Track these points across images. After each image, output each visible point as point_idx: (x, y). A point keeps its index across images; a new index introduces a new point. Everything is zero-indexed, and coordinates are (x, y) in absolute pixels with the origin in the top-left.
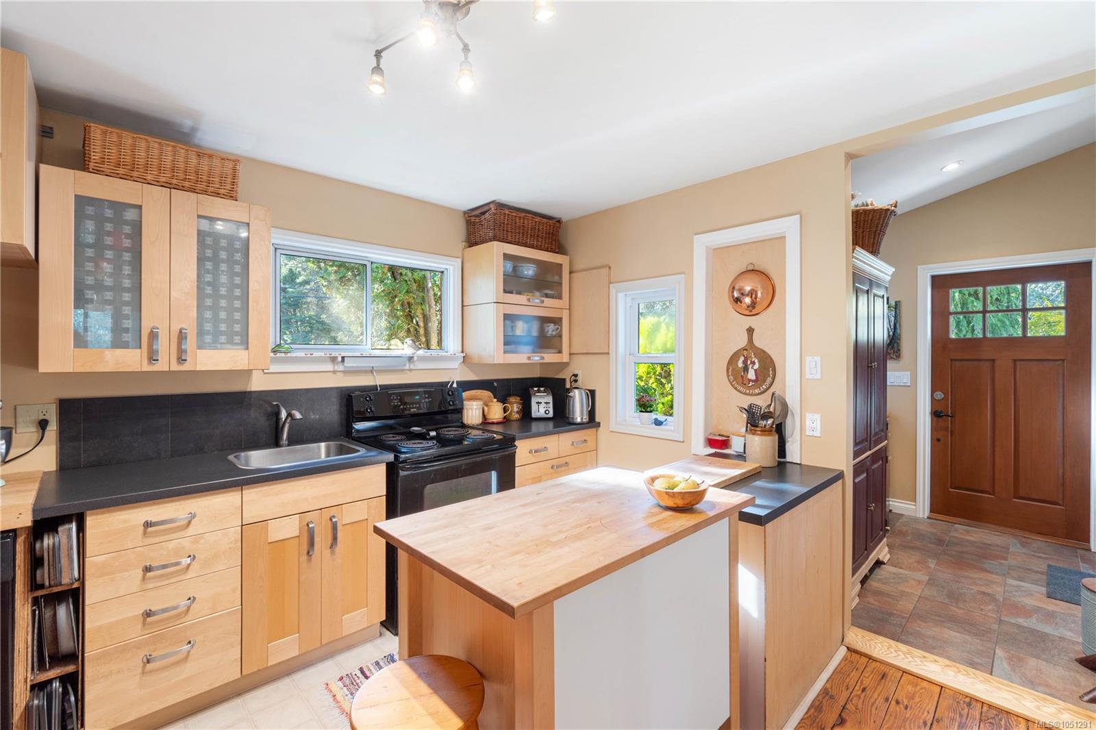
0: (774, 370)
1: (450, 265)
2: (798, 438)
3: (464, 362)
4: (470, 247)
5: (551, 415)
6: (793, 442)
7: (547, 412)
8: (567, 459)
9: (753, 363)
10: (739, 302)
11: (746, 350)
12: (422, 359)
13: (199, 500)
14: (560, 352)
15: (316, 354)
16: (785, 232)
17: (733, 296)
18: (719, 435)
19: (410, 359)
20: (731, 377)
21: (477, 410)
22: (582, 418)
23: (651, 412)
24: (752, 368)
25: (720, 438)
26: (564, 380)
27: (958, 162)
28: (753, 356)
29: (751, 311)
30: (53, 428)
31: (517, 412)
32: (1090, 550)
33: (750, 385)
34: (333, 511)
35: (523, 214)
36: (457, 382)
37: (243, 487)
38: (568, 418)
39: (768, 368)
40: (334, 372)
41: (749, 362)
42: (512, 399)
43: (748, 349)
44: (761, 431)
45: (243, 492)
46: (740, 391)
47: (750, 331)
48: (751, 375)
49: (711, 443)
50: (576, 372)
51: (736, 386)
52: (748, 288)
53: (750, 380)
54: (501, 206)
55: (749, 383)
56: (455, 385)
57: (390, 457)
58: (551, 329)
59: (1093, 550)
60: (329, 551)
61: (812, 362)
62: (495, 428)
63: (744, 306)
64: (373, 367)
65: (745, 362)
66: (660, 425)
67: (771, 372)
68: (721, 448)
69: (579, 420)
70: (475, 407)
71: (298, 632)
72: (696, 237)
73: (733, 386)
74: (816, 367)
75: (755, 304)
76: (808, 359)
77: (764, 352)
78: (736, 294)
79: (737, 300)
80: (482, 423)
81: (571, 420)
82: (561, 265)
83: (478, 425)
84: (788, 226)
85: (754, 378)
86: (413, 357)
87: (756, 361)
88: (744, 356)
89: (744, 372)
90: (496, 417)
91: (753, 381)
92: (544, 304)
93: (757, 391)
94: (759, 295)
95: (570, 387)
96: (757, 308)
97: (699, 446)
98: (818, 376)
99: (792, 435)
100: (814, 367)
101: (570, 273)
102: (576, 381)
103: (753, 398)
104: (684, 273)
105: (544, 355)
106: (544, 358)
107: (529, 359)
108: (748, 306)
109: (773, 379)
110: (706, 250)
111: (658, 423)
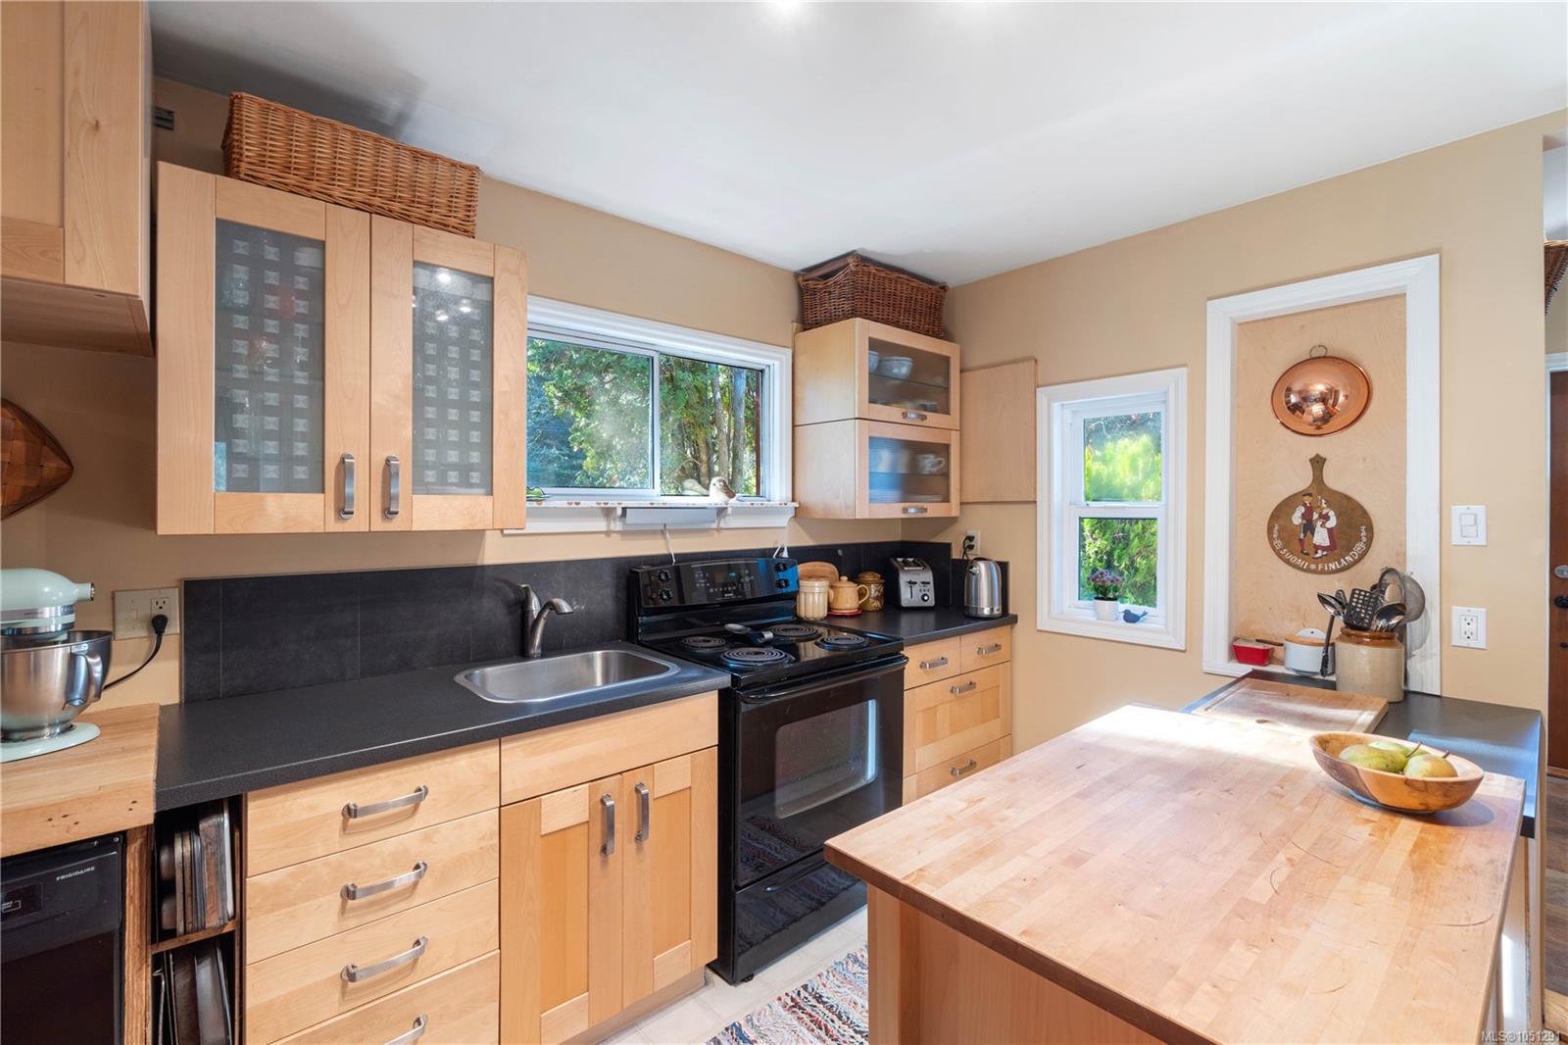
0: (1370, 529)
1: (776, 359)
2: (1436, 650)
3: (795, 517)
4: (805, 330)
5: (931, 602)
6: (1424, 658)
7: (926, 598)
8: (972, 677)
9: (1326, 518)
10: (1298, 412)
11: (1310, 495)
12: (740, 512)
13: (431, 763)
14: (946, 499)
15: (584, 504)
16: (1406, 286)
17: (1288, 402)
18: (1257, 641)
19: (721, 511)
20: (1278, 543)
21: (821, 595)
22: (992, 609)
23: (1115, 599)
24: (1322, 526)
25: (1261, 646)
26: (948, 546)
28: (1325, 506)
29: (1319, 428)
30: (174, 629)
31: (877, 598)
33: (1318, 556)
34: (640, 776)
35: (896, 275)
36: (788, 548)
37: (503, 739)
38: (968, 608)
39: (1355, 525)
40: (608, 533)
41: (1316, 516)
42: (869, 577)
43: (1314, 492)
44: (1371, 637)
45: (502, 748)
46: (1295, 566)
47: (1318, 463)
48: (1321, 537)
49: (1239, 653)
50: (971, 534)
51: (1288, 556)
52: (1319, 388)
53: (1317, 548)
54: (863, 260)
55: (1316, 553)
56: (785, 554)
57: (724, 680)
58: (929, 463)
60: (634, 845)
61: (1470, 516)
62: (845, 623)
63: (1311, 419)
64: (665, 525)
65: (1307, 515)
66: (1134, 622)
67: (1363, 534)
68: (1262, 663)
69: (986, 611)
70: (817, 590)
71: (588, 991)
72: (1209, 302)
73: (1280, 557)
74: (1476, 523)
75: (1331, 416)
76: (1457, 510)
77: (1348, 498)
78: (1294, 399)
79: (1295, 409)
80: (828, 615)
81: (973, 613)
82: (947, 359)
83: (822, 619)
84: (1414, 276)
85: (1326, 543)
86: (726, 508)
87: (1331, 514)
88: (1305, 505)
89: (1305, 533)
90: (848, 606)
91: (1324, 548)
92: (925, 423)
93: (1332, 566)
94: (1341, 399)
95: (965, 558)
96: (1334, 423)
97: (1217, 658)
98: (1481, 541)
99: (1423, 642)
100: (1470, 523)
101: (962, 371)
102: (971, 547)
103: (1325, 577)
104: (1185, 365)
105: (925, 505)
106: (926, 510)
107: (905, 510)
108: (1316, 419)
109: (1368, 544)
110: (1236, 323)
111: (1130, 618)
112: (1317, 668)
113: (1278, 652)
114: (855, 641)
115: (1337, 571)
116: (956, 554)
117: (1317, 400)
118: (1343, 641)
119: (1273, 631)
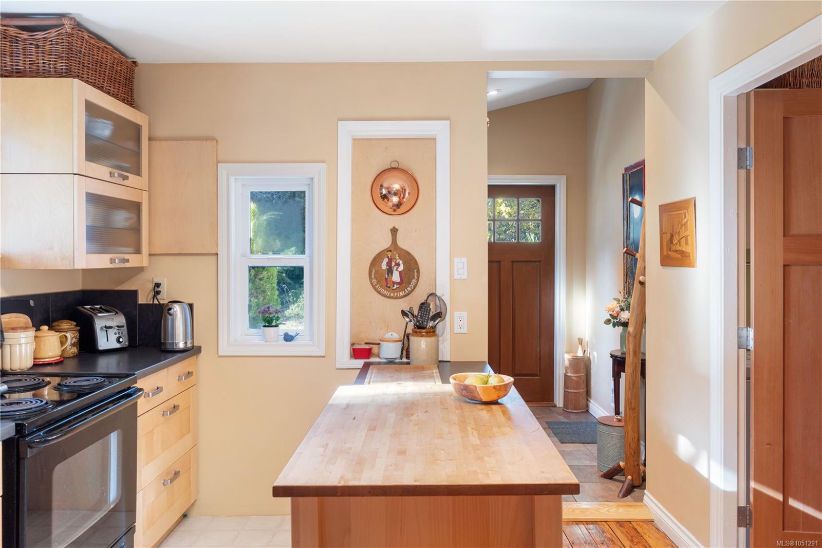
0: (418, 272)
2: (449, 336)
6: (443, 341)
7: (121, 340)
8: (175, 402)
9: (398, 265)
10: (385, 200)
11: (390, 251)
14: (138, 251)
16: (436, 135)
17: (381, 193)
18: (366, 343)
20: (374, 281)
21: (27, 346)
22: (186, 343)
23: (277, 326)
24: (397, 270)
25: (367, 347)
26: (134, 293)
27: (498, 90)
28: (397, 258)
29: (395, 211)
31: (73, 345)
32: (556, 406)
33: (394, 288)
38: (165, 344)
39: (412, 269)
41: (393, 264)
42: (65, 325)
43: (392, 249)
44: (426, 333)
46: (384, 295)
47: (394, 231)
48: (396, 277)
49: (357, 353)
50: (157, 280)
51: (379, 289)
52: (396, 187)
53: (394, 283)
55: (394, 286)
57: (9, 428)
59: (558, 406)
61: (461, 264)
62: (48, 370)
63: (390, 204)
65: (389, 264)
66: (291, 341)
67: (416, 274)
68: (368, 357)
69: (181, 345)
70: (23, 341)
72: (339, 123)
73: (376, 289)
74: (463, 268)
75: (401, 204)
76: (456, 260)
77: (409, 253)
78: (384, 192)
79: (384, 197)
80: (35, 364)
81: (169, 347)
82: (138, 127)
84: (439, 130)
85: (398, 280)
87: (401, 262)
88: (388, 257)
89: (388, 274)
90: (50, 354)
91: (397, 283)
92: (126, 182)
93: (401, 294)
94: (407, 194)
95: (156, 302)
96: (403, 208)
97: (343, 357)
98: (465, 277)
99: (443, 333)
100: (462, 267)
101: (150, 139)
102: (158, 293)
103: (398, 300)
104: (323, 162)
105: (126, 256)
106: (128, 261)
107: (112, 261)
108: (394, 205)
109: (418, 280)
110: (354, 139)
111: (288, 338)
112: (398, 355)
113: (375, 349)
114: (95, 381)
115: (403, 297)
116: (142, 299)
117: (395, 194)
118: (413, 335)
119: (373, 336)
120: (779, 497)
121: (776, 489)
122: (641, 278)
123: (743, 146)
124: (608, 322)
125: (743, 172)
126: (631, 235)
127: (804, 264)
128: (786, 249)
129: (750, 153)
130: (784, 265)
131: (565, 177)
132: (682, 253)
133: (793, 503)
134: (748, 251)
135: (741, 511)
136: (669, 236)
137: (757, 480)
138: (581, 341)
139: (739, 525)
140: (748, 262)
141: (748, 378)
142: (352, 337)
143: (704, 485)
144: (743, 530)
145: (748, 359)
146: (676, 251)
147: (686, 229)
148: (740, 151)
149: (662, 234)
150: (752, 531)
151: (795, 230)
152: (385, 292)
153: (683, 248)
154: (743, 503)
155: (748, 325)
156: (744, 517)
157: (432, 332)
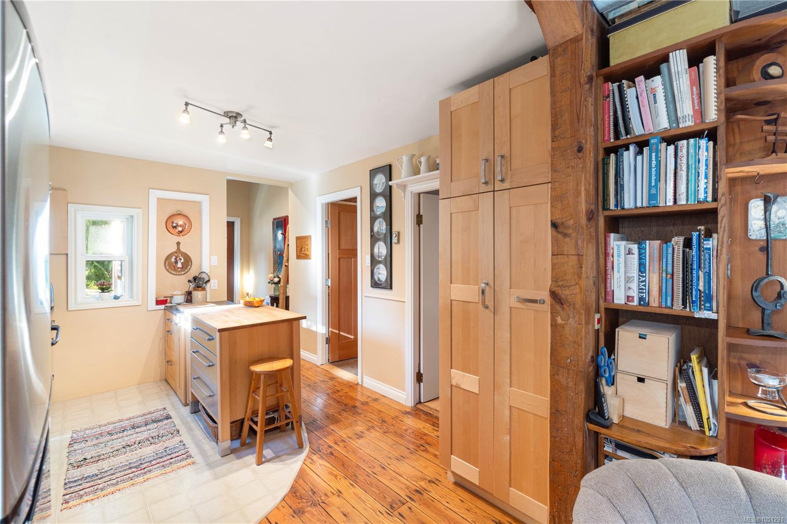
0: (191, 263)
9: (181, 259)
11: (176, 253)
16: (201, 201)
17: (172, 226)
18: (163, 297)
20: (168, 267)
23: (108, 292)
24: (180, 262)
25: (164, 299)
28: (180, 256)
29: (179, 234)
33: (179, 270)
39: (188, 261)
41: (178, 259)
44: (201, 289)
46: (173, 274)
47: (178, 244)
48: (180, 265)
49: (159, 302)
51: (170, 271)
52: (180, 222)
53: (179, 268)
63: (177, 231)
65: (176, 259)
66: (118, 299)
67: (190, 263)
68: (165, 304)
72: (150, 190)
73: (168, 271)
75: (183, 231)
76: (212, 257)
77: (186, 254)
78: (174, 225)
79: (175, 227)
84: (204, 199)
85: (181, 266)
87: (182, 258)
88: (175, 256)
89: (175, 264)
91: (181, 268)
93: (183, 273)
94: (187, 227)
96: (183, 233)
97: (152, 305)
98: (216, 264)
100: (215, 260)
103: (182, 276)
104: (142, 208)
108: (179, 231)
109: (191, 266)
110: (158, 198)
111: (116, 298)
112: (183, 302)
113: (169, 300)
115: (184, 274)
117: (180, 226)
118: (194, 291)
119: (168, 294)
120: (338, 332)
121: (336, 330)
122: (286, 264)
123: (327, 220)
124: (269, 283)
125: (327, 228)
126: (277, 247)
127: (344, 258)
128: (339, 254)
129: (329, 222)
130: (339, 259)
131: (240, 218)
132: (306, 254)
133: (341, 333)
134: (329, 254)
135: (327, 339)
136: (300, 248)
137: (332, 328)
138: (248, 294)
139: (326, 344)
140: (329, 257)
141: (329, 296)
142: (157, 294)
143: (315, 334)
144: (327, 345)
145: (329, 291)
146: (304, 254)
147: (307, 246)
148: (326, 221)
149: (297, 247)
150: (330, 345)
151: (341, 248)
152: (174, 273)
153: (306, 253)
154: (327, 336)
155: (329, 278)
156: (328, 341)
157: (204, 289)
